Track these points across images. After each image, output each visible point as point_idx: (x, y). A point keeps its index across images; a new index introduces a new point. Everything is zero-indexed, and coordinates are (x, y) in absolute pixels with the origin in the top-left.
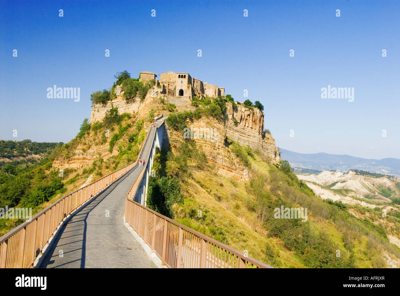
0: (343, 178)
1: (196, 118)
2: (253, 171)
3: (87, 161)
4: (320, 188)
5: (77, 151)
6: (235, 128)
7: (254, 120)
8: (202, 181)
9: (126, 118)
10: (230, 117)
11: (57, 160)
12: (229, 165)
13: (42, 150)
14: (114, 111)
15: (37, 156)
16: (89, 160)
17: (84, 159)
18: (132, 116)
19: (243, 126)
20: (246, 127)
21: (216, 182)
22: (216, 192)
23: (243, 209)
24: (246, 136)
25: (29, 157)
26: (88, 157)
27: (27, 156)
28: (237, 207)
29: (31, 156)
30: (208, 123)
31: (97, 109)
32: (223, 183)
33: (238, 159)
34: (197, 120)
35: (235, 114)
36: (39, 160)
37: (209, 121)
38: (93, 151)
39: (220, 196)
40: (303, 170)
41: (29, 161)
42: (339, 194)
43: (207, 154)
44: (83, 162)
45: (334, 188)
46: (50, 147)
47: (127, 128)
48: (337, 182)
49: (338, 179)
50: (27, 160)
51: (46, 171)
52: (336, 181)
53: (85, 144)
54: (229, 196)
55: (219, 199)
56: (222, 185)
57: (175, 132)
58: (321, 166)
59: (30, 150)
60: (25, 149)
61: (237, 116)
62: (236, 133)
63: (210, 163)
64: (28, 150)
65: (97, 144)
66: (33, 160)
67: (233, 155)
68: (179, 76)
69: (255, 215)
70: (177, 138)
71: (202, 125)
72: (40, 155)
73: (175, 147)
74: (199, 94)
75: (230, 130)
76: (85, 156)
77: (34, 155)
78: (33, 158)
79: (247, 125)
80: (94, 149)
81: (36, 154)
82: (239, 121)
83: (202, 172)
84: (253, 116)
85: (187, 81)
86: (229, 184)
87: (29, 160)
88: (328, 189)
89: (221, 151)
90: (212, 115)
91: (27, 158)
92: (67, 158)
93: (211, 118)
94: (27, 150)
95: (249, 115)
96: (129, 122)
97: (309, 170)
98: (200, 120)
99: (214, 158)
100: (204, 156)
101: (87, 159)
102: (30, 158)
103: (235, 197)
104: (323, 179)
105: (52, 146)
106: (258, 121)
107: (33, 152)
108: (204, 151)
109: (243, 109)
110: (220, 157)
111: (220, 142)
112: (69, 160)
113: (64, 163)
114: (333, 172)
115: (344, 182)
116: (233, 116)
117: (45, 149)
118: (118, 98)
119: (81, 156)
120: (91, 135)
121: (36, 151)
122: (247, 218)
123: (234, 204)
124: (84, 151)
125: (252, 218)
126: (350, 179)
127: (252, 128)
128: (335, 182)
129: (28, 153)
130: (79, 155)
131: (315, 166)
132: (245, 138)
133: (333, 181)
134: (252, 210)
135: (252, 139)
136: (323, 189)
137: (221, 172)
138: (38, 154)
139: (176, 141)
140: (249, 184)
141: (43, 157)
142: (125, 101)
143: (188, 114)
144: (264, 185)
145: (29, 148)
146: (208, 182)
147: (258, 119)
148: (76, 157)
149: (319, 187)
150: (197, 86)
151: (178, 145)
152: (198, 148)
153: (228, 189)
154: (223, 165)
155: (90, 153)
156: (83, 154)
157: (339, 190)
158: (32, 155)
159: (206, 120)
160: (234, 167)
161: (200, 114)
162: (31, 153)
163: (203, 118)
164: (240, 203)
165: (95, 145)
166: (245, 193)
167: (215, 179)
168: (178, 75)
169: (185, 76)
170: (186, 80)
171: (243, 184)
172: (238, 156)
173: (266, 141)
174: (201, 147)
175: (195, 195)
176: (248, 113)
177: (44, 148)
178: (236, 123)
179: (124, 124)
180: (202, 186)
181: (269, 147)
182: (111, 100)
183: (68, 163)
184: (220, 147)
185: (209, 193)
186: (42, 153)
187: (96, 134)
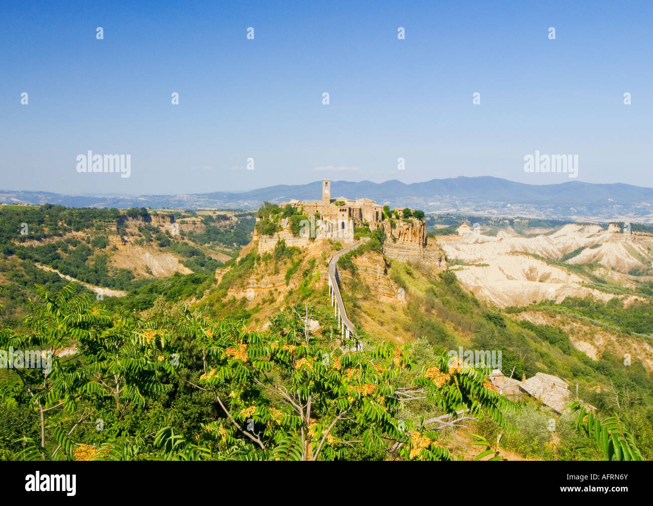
0: (596, 239)
1: (359, 255)
2: (410, 295)
3: (262, 290)
4: (546, 264)
5: (251, 281)
6: (394, 245)
7: (413, 233)
8: (368, 310)
9: (297, 253)
10: (389, 235)
11: (232, 288)
12: (388, 292)
13: (86, 223)
14: (281, 243)
15: (80, 234)
16: (264, 289)
17: (258, 288)
18: (302, 251)
19: (402, 241)
20: (405, 241)
21: (379, 309)
22: (380, 319)
23: (401, 330)
24: (406, 250)
25: (68, 235)
26: (263, 286)
27: (65, 235)
28: (396, 329)
29: (71, 234)
30: (369, 258)
31: (264, 240)
32: (385, 310)
33: (396, 284)
34: (361, 256)
35: (393, 230)
36: (84, 240)
37: (370, 256)
38: (266, 281)
39: (383, 321)
40: (529, 222)
41: (68, 243)
42: (576, 273)
43: (370, 285)
44: (258, 291)
45: (571, 261)
46: (99, 218)
47: (300, 263)
48: (583, 248)
49: (587, 242)
50: (65, 241)
51: (222, 299)
52: (583, 246)
53: (258, 274)
54: (389, 320)
55: (382, 324)
56: (383, 312)
57: (344, 271)
58: (571, 209)
59: (68, 225)
60: (60, 223)
61: (396, 232)
62: (395, 250)
63: (373, 293)
64: (65, 225)
65: (269, 275)
66: (74, 240)
67: (392, 282)
68: (341, 210)
69: (409, 334)
70: (346, 276)
71: (364, 260)
72: (85, 232)
73: (345, 283)
74: (359, 222)
75: (389, 248)
76: (259, 285)
77: (74, 233)
78: (74, 238)
79: (406, 239)
80: (267, 279)
81: (77, 230)
82: (398, 237)
83: (368, 302)
84: (412, 229)
85: (348, 214)
86: (389, 309)
87: (69, 241)
88: (559, 264)
89: (382, 281)
90: (372, 250)
91: (66, 237)
92: (242, 287)
93: (372, 252)
94: (63, 224)
95: (408, 229)
96: (300, 257)
97: (542, 222)
98: (363, 255)
99: (376, 288)
100: (368, 287)
101: (261, 288)
102: (70, 237)
103: (394, 320)
104: (560, 243)
105: (100, 215)
106: (418, 233)
107: (72, 227)
108: (367, 283)
109: (402, 224)
110: (381, 286)
111: (380, 273)
112: (244, 289)
113: (239, 291)
114: (582, 227)
115: (597, 246)
116: (391, 233)
117: (90, 222)
118: (285, 230)
119: (256, 286)
120: (262, 265)
121: (76, 226)
122: (403, 337)
123: (394, 326)
124: (258, 280)
125: (408, 337)
126: (607, 242)
127: (411, 241)
128: (580, 248)
129: (66, 230)
130: (253, 284)
131: (559, 208)
132: (405, 253)
133: (578, 246)
134: (407, 330)
135: (411, 253)
136: (549, 266)
137: (383, 299)
138: (82, 231)
139: (346, 278)
140: (406, 307)
141: (89, 235)
142: (291, 234)
143: (352, 252)
144: (419, 306)
145: (66, 221)
146: (373, 310)
147: (418, 231)
148: (251, 286)
149: (543, 262)
150: (356, 214)
151: (347, 281)
152: (362, 280)
153: (389, 314)
154: (383, 293)
155: (263, 283)
156: (257, 284)
157: (579, 265)
158: (71, 232)
159: (369, 255)
160: (393, 293)
161: (363, 250)
162: (71, 230)
163: (365, 253)
164: (398, 325)
165: (268, 276)
166: (403, 316)
167: (377, 307)
168: (339, 209)
169: (346, 210)
170: (346, 214)
171: (402, 307)
172: (396, 282)
173: (428, 249)
174: (364, 278)
175: (366, 324)
176: (407, 227)
177: (89, 220)
178: (395, 240)
179: (296, 259)
180: (369, 315)
181: (432, 255)
182: (278, 232)
183: (243, 291)
184: (380, 278)
185: (374, 320)
186: (88, 227)
187: (266, 265)
